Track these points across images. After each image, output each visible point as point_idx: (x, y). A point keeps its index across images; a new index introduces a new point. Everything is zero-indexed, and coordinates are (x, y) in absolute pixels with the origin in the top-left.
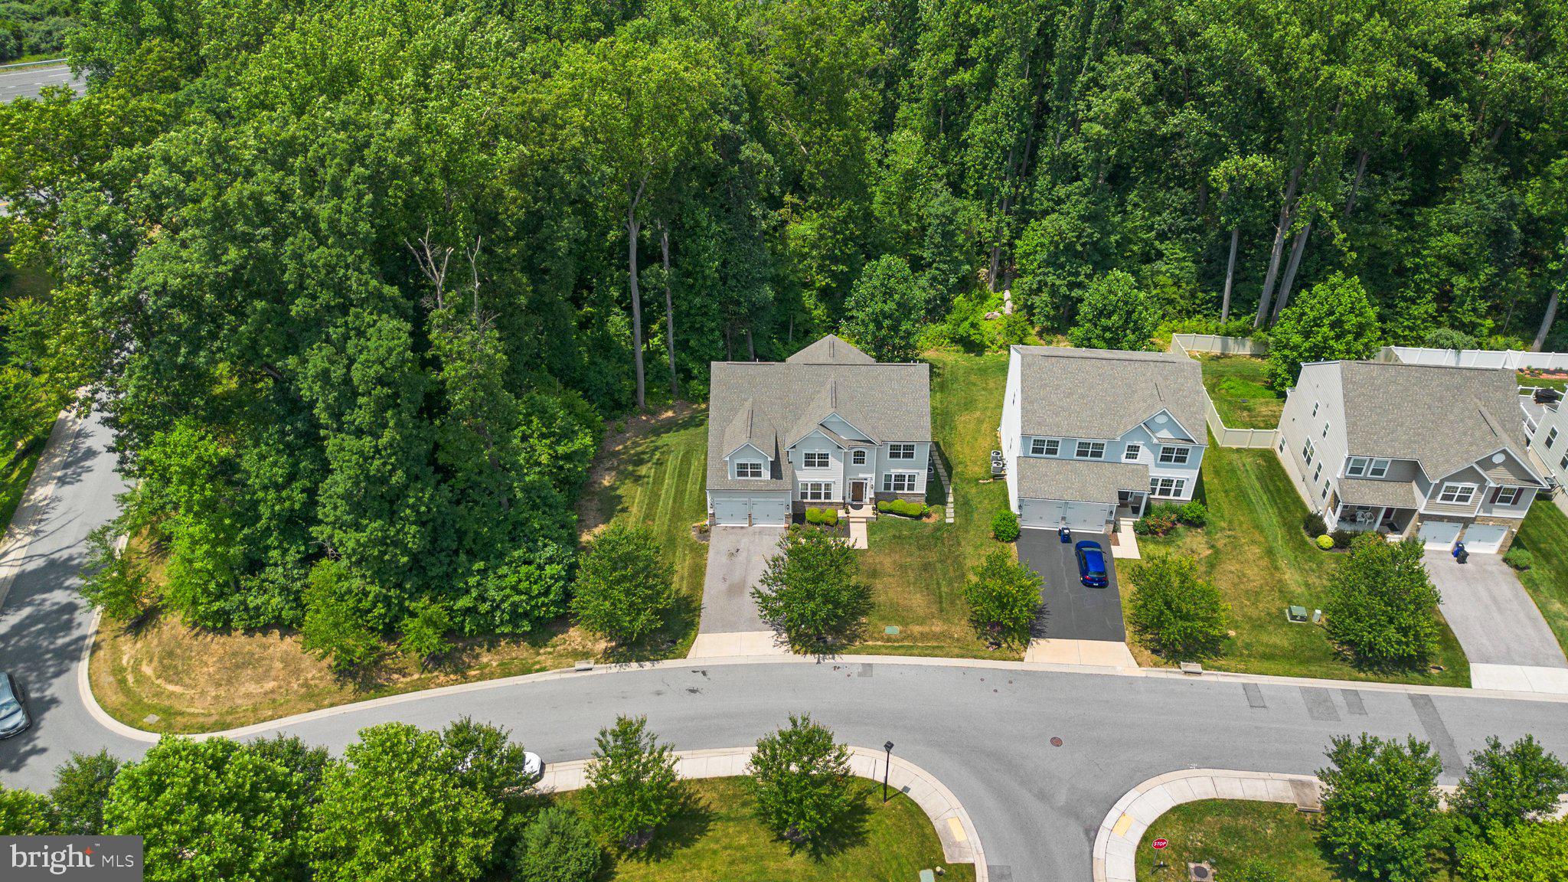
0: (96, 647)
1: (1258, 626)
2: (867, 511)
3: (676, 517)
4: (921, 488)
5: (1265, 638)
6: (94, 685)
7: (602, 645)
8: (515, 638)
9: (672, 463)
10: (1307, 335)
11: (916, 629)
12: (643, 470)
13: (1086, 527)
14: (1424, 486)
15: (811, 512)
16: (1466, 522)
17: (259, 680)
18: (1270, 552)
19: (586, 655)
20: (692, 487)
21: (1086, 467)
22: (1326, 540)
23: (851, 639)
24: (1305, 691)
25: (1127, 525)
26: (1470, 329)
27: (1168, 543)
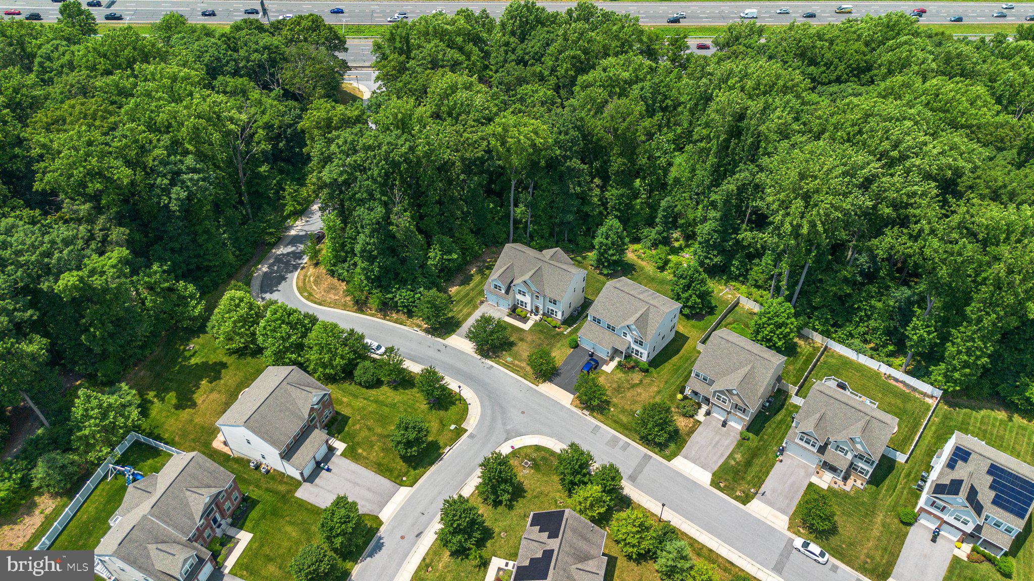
0: (303, 267)
1: (623, 411)
2: (538, 317)
4: (559, 317)
5: (621, 416)
7: (425, 326)
8: (402, 313)
11: (516, 362)
13: (602, 354)
14: (711, 391)
15: (519, 310)
16: (729, 413)
17: (335, 295)
19: (420, 327)
21: (608, 333)
22: (680, 396)
23: (498, 356)
24: (614, 436)
25: (616, 360)
27: (625, 373)
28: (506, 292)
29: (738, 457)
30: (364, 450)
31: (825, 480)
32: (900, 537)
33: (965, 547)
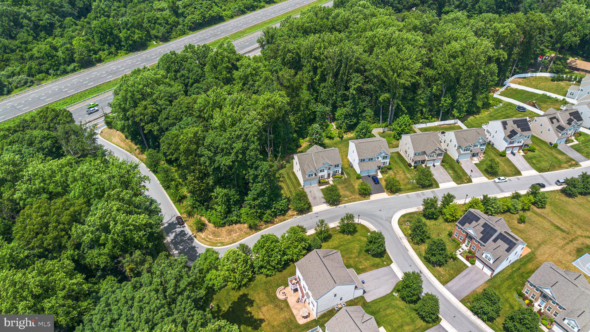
0: (195, 237)
1: (405, 185)
2: (331, 178)
3: (295, 187)
4: (340, 172)
5: (407, 187)
6: (201, 242)
7: (296, 213)
8: (279, 215)
9: (286, 176)
10: (400, 127)
11: (350, 198)
12: (281, 179)
13: (372, 174)
14: (427, 155)
15: (322, 181)
16: (434, 160)
17: (235, 233)
18: (404, 172)
19: (294, 215)
20: (294, 181)
21: (370, 163)
22: (412, 168)
23: (339, 202)
24: (415, 194)
25: (379, 172)
26: (427, 118)
27: (387, 174)
28: (316, 175)
29: (450, 172)
30: (361, 266)
31: (476, 160)
32: (508, 160)
33: (521, 151)
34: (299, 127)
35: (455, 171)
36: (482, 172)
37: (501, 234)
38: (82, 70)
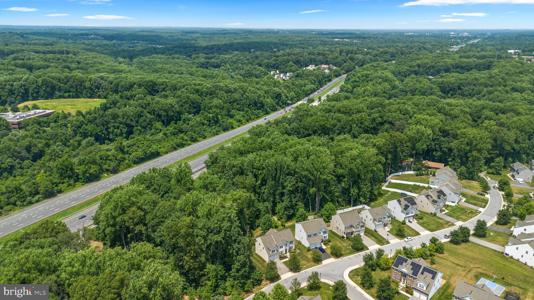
2: (288, 254)
4: (294, 248)
5: (346, 252)
7: (268, 282)
10: (328, 212)
11: (307, 265)
13: (318, 246)
14: (354, 227)
15: (282, 256)
16: (359, 231)
18: (340, 242)
21: (315, 237)
23: (300, 270)
24: (354, 256)
25: (322, 244)
26: (343, 206)
27: (328, 245)
28: (277, 251)
29: (372, 238)
31: (387, 229)
32: (409, 227)
33: (414, 220)
34: (251, 221)
35: (376, 238)
36: (394, 235)
37: (424, 268)
38: (45, 200)
